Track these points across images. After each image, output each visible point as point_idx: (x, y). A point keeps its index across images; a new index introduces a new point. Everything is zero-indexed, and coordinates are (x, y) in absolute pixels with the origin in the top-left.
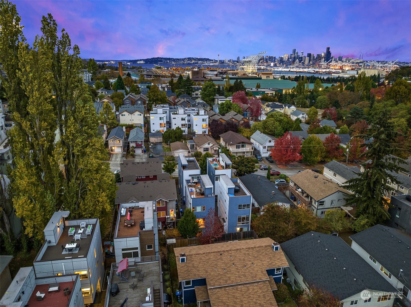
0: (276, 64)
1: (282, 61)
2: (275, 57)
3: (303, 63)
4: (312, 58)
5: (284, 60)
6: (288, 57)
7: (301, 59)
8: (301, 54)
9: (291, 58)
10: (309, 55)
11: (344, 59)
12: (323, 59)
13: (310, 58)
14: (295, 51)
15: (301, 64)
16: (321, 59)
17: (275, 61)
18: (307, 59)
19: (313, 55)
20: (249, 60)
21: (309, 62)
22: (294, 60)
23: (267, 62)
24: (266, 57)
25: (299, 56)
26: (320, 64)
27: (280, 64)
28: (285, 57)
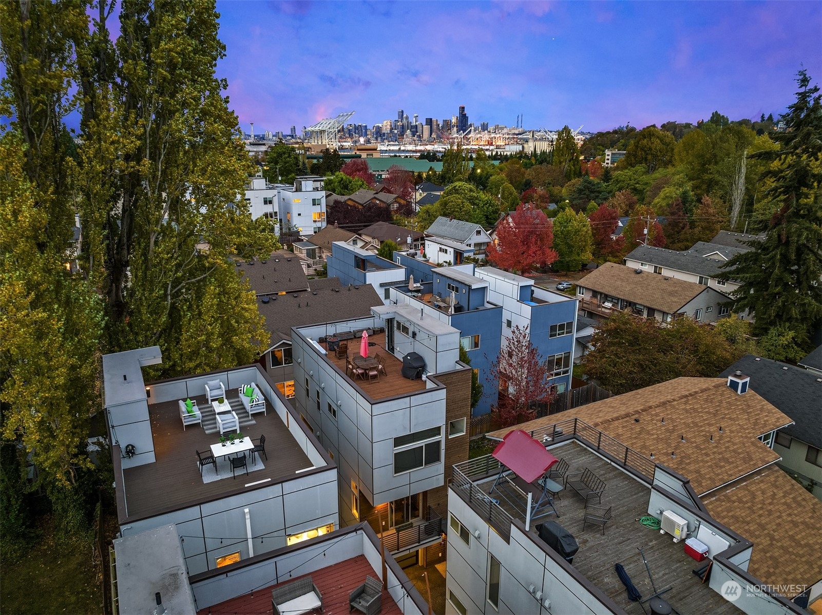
0: (369, 139)
1: (379, 134)
2: (366, 126)
3: (419, 136)
4: (435, 127)
5: (383, 132)
6: (391, 126)
7: (415, 130)
8: (414, 119)
9: (396, 127)
10: (429, 122)
11: (491, 128)
12: (455, 129)
13: (431, 127)
14: (403, 115)
15: (415, 138)
16: (450, 129)
17: (366, 135)
18: (426, 129)
19: (437, 121)
20: (320, 128)
21: (431, 134)
22: (403, 132)
23: (351, 136)
24: (349, 126)
25: (411, 123)
26: (451, 136)
27: (376, 139)
28: (386, 126)
